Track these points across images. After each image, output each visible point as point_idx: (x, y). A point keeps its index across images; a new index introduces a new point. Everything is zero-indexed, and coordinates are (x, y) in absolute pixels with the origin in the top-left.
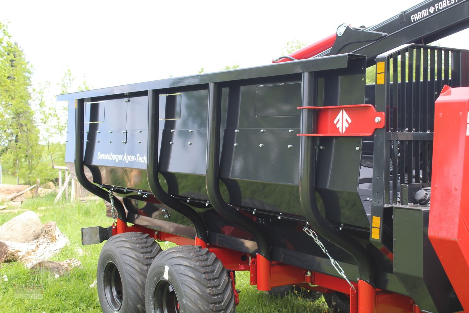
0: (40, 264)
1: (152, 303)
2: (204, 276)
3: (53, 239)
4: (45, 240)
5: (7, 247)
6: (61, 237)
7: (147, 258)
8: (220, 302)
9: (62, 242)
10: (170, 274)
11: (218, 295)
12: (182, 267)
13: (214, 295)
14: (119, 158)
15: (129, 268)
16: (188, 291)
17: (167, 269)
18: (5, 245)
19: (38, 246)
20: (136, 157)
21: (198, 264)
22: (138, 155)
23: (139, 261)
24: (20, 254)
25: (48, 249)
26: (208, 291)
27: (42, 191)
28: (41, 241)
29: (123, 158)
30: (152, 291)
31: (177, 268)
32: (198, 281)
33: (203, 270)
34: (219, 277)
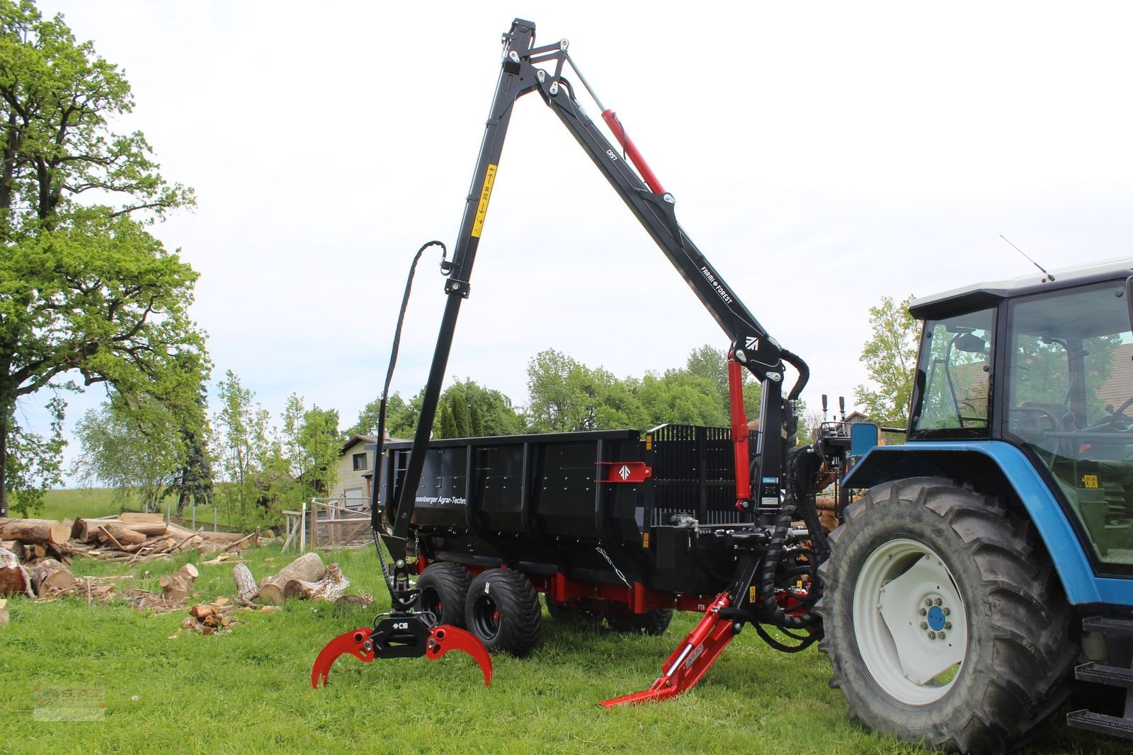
0: (345, 598)
1: (472, 615)
2: (518, 589)
3: (337, 581)
4: (330, 580)
5: (300, 584)
6: (343, 579)
7: (463, 582)
8: (531, 608)
9: (344, 584)
10: (490, 589)
11: (528, 603)
12: (501, 583)
13: (526, 603)
14: (434, 500)
15: (448, 589)
16: (506, 599)
17: (488, 585)
18: (299, 583)
19: (325, 586)
20: (452, 499)
21: (512, 580)
22: (454, 498)
23: (456, 583)
24: (312, 592)
25: (334, 590)
26: (522, 599)
27: (264, 541)
28: (327, 581)
29: (438, 500)
30: (472, 605)
31: (496, 583)
32: (514, 592)
33: (516, 584)
34: (529, 590)
